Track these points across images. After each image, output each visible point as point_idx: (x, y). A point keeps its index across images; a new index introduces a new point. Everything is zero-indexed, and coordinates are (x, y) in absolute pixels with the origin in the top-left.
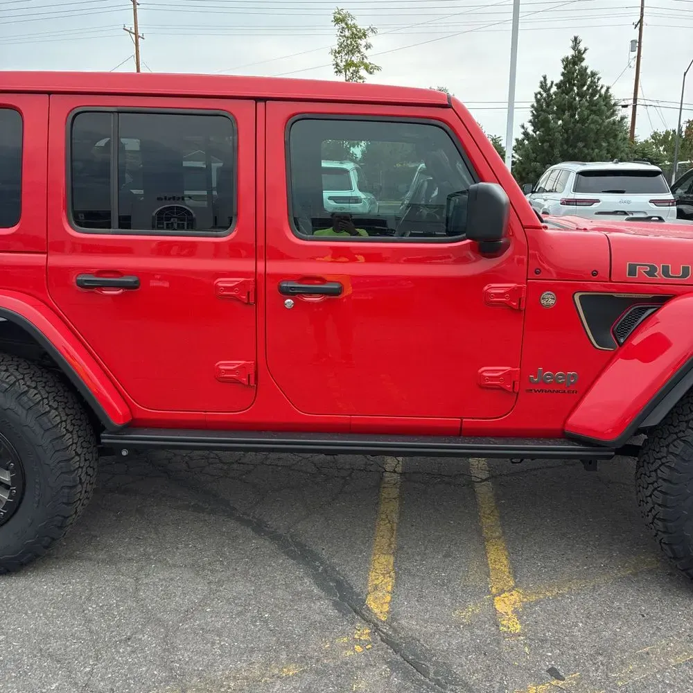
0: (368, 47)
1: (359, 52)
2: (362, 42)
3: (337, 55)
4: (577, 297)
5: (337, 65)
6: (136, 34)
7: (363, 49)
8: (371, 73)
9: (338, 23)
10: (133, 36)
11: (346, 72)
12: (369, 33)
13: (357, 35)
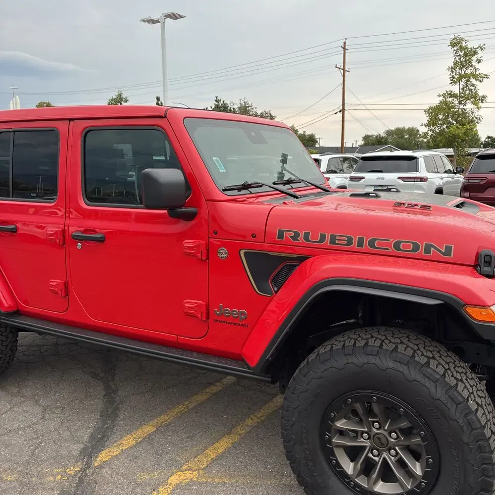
0: (479, 61)
1: (472, 66)
2: (474, 58)
3: (453, 70)
4: (242, 252)
5: (453, 77)
6: (344, 69)
7: (474, 63)
8: (480, 81)
9: (454, 47)
10: (342, 71)
11: (460, 82)
12: (479, 51)
13: (469, 54)
